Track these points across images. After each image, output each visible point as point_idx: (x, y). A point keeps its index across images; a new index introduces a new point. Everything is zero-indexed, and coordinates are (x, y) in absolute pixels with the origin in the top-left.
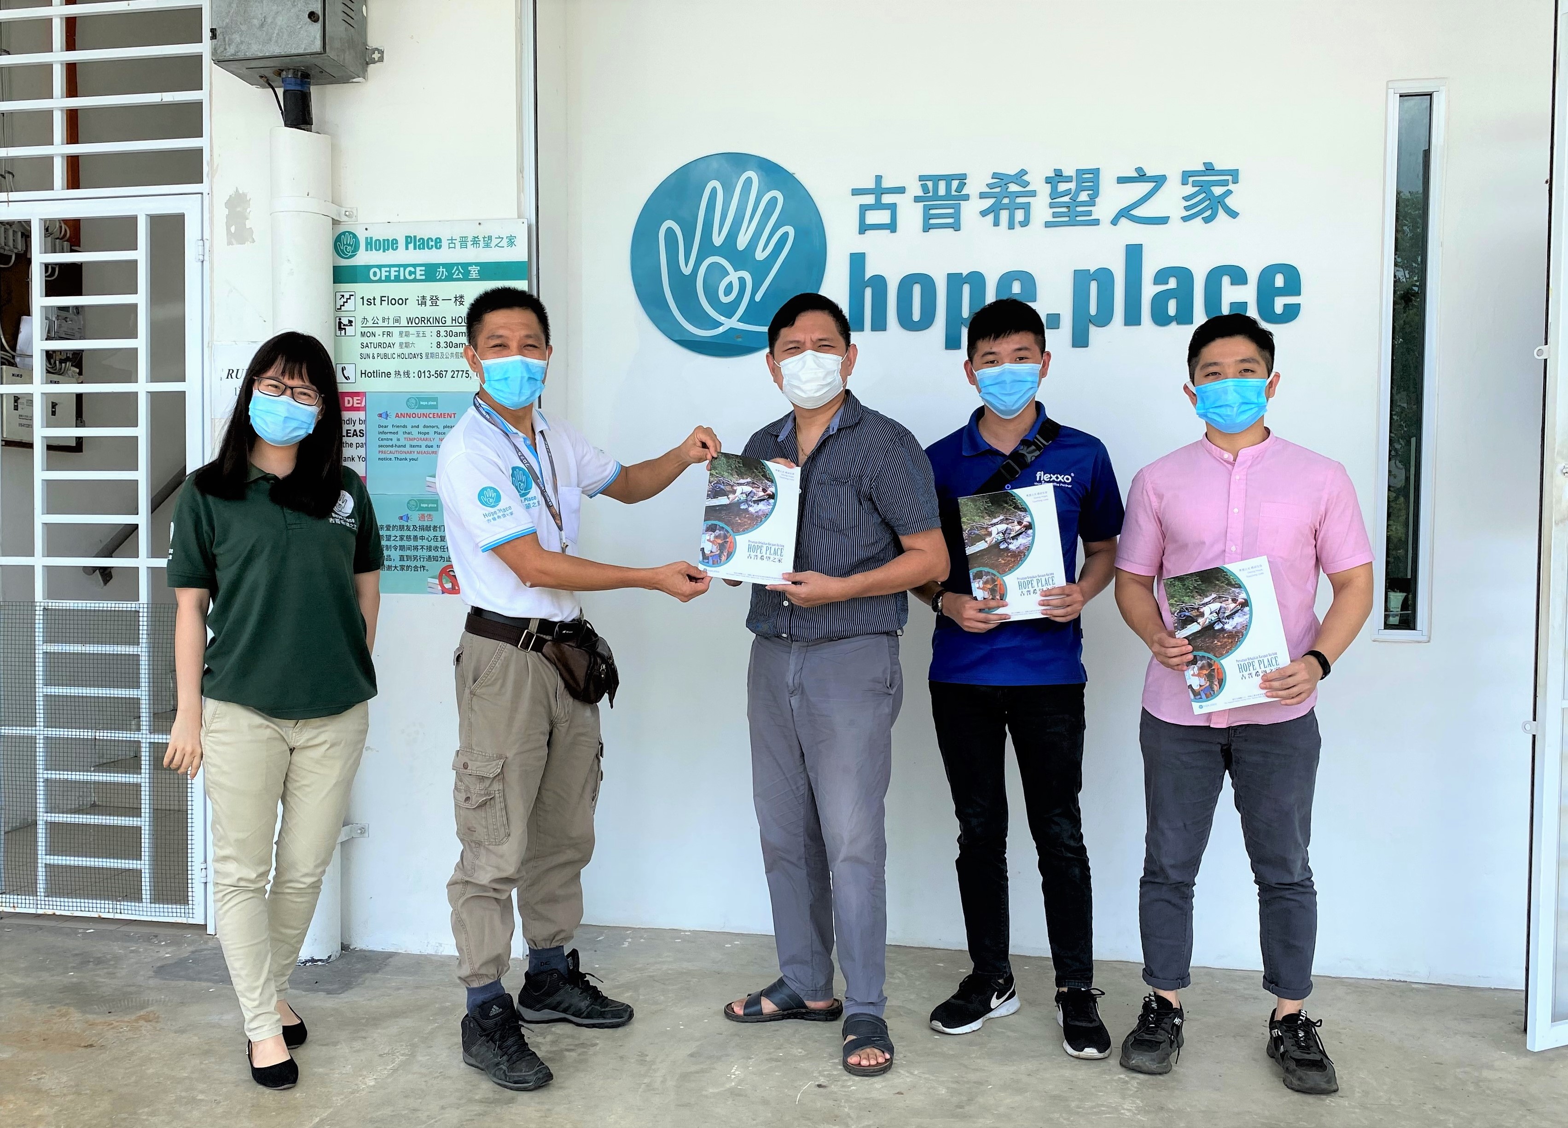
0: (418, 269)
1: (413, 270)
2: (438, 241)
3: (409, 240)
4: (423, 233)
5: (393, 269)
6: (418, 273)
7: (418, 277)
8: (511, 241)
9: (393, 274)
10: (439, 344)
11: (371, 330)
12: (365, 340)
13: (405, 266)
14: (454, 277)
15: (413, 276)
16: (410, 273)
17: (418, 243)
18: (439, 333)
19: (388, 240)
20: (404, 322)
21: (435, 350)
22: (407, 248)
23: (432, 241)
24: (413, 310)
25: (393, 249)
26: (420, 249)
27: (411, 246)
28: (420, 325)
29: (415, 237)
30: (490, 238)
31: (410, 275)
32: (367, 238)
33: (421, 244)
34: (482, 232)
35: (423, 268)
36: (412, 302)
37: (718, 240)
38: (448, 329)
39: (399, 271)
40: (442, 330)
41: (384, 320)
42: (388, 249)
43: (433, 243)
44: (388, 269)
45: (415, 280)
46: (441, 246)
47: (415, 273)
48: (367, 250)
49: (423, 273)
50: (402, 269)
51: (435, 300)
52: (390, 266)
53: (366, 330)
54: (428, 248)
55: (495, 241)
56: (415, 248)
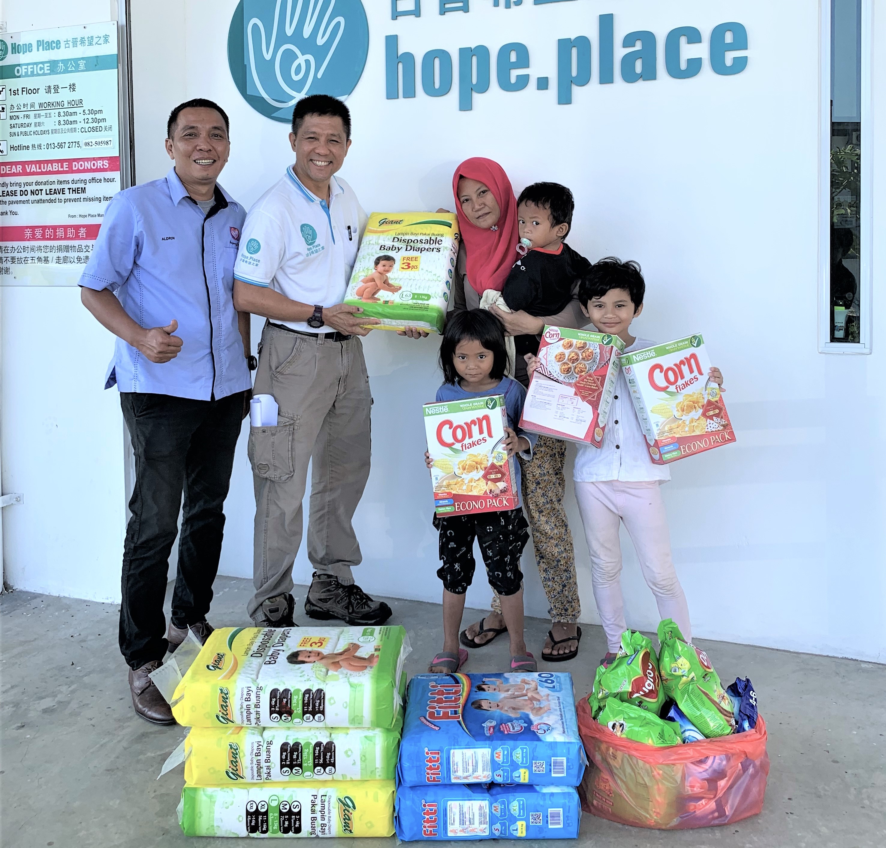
0: (46, 65)
1: (42, 66)
2: (58, 42)
3: (40, 43)
4: (48, 37)
5: (30, 67)
6: (46, 68)
7: (46, 72)
8: (106, 39)
9: (30, 70)
10: (59, 122)
11: (16, 114)
12: (13, 122)
13: (37, 64)
14: (69, 69)
15: (43, 71)
16: (41, 69)
17: (45, 46)
18: (59, 113)
19: (26, 45)
20: (37, 107)
21: (57, 127)
22: (38, 50)
23: (54, 43)
24: (42, 97)
25: (29, 51)
26: (46, 50)
27: (41, 48)
28: (47, 108)
29: (43, 41)
30: (92, 37)
31: (40, 70)
32: (12, 44)
33: (48, 45)
34: (86, 34)
35: (49, 65)
36: (42, 91)
37: (289, 31)
38: (65, 110)
39: (33, 68)
40: (61, 111)
41: (24, 105)
42: (26, 52)
43: (55, 45)
44: (26, 67)
45: (44, 74)
46: (60, 46)
47: (43, 68)
48: (12, 53)
49: (49, 68)
50: (35, 66)
51: (56, 88)
52: (28, 64)
53: (13, 114)
54: (52, 49)
55: (95, 40)
56: (43, 50)
